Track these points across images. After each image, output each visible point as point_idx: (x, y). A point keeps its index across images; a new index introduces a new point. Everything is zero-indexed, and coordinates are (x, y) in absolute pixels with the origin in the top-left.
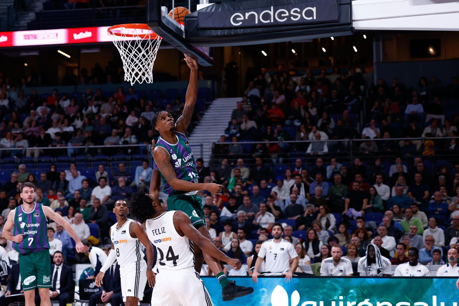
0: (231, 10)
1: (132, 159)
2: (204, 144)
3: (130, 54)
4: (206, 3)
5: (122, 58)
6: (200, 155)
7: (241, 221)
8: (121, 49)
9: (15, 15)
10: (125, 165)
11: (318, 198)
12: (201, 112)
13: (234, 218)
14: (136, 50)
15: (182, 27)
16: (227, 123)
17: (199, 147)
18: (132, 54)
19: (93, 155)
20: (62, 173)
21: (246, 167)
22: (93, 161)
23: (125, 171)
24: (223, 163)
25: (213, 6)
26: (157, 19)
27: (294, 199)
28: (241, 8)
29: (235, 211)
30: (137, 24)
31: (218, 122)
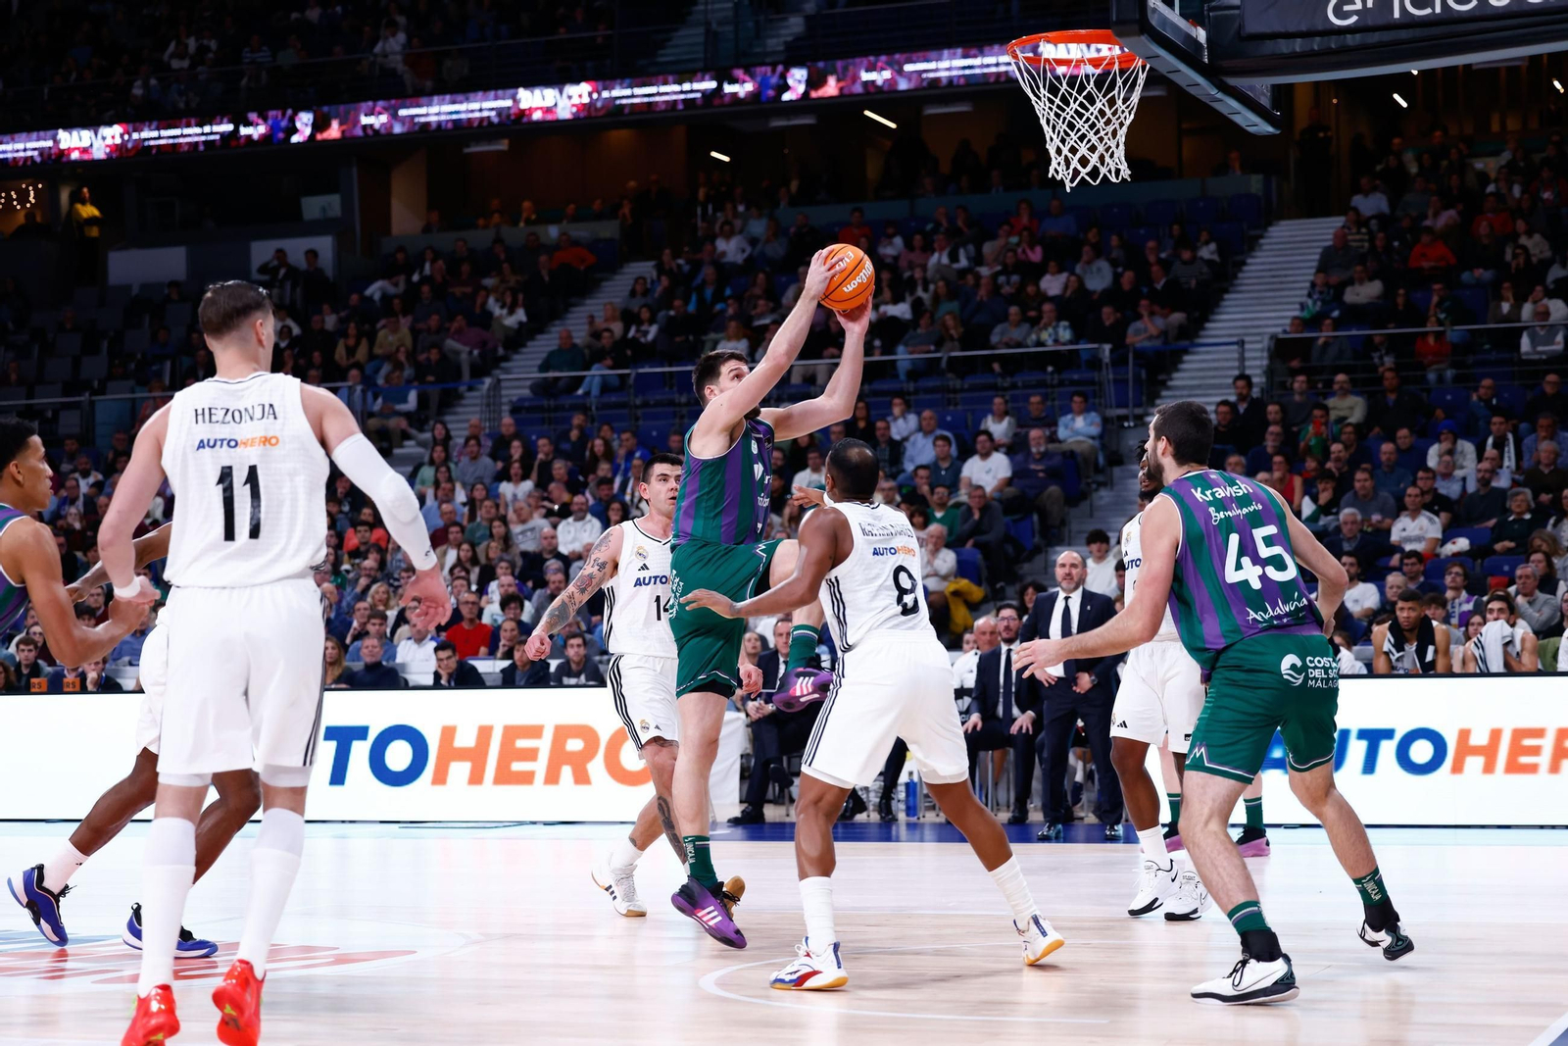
1: (1061, 384)
2: (1247, 339)
6: (1239, 368)
7: (1349, 536)
9: (751, 24)
10: (1045, 398)
11: (1546, 471)
12: (1239, 258)
13: (1331, 528)
16: (1308, 285)
17: (1235, 347)
19: (962, 376)
20: (880, 424)
21: (1358, 394)
22: (962, 390)
23: (1044, 415)
24: (1296, 385)
27: (1487, 475)
29: (1334, 510)
31: (1281, 283)
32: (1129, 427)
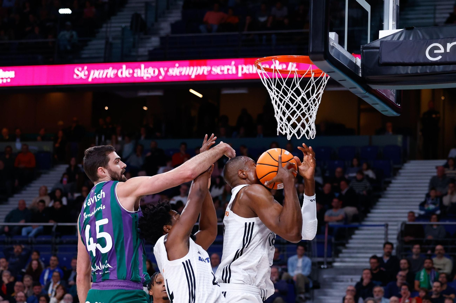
0: (426, 39)
2: (390, 223)
3: (284, 98)
4: (393, 29)
5: (273, 102)
6: (384, 239)
8: (272, 90)
12: (387, 179)
14: (292, 92)
15: (358, 61)
16: (424, 196)
17: (383, 228)
18: (288, 98)
21: (449, 256)
24: (414, 250)
25: (402, 32)
26: (323, 50)
28: (441, 36)
30: (296, 56)
31: (410, 194)
32: (324, 268)
